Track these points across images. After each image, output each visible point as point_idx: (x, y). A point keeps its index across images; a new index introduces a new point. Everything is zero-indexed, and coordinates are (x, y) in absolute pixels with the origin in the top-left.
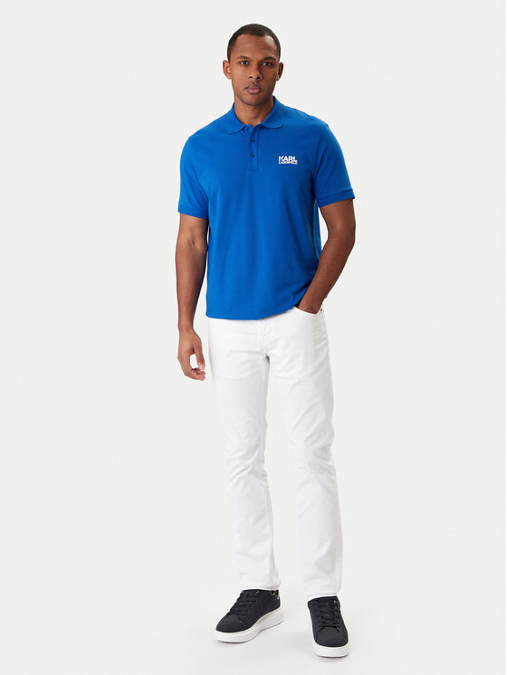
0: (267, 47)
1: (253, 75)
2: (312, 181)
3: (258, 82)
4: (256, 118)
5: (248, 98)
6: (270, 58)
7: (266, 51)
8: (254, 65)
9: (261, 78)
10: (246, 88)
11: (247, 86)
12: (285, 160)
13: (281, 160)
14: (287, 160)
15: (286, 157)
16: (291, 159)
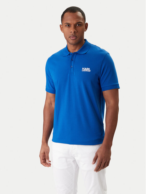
0: (78, 17)
1: (72, 31)
2: (99, 79)
3: (75, 34)
4: (75, 49)
5: (71, 41)
6: (80, 22)
7: (78, 19)
8: (72, 26)
9: (76, 32)
10: (70, 37)
11: (70, 36)
12: (85, 69)
13: (83, 70)
14: (86, 69)
15: (85, 68)
16: (88, 69)
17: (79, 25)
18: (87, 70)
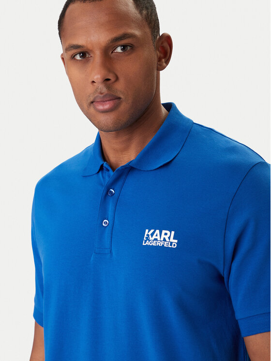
1: (96, 78)
9: (113, 79)
10: (92, 102)
11: (92, 99)
12: (154, 237)
13: (148, 239)
14: (158, 237)
15: (158, 232)
16: (167, 237)
17: (124, 47)
18: (164, 238)
